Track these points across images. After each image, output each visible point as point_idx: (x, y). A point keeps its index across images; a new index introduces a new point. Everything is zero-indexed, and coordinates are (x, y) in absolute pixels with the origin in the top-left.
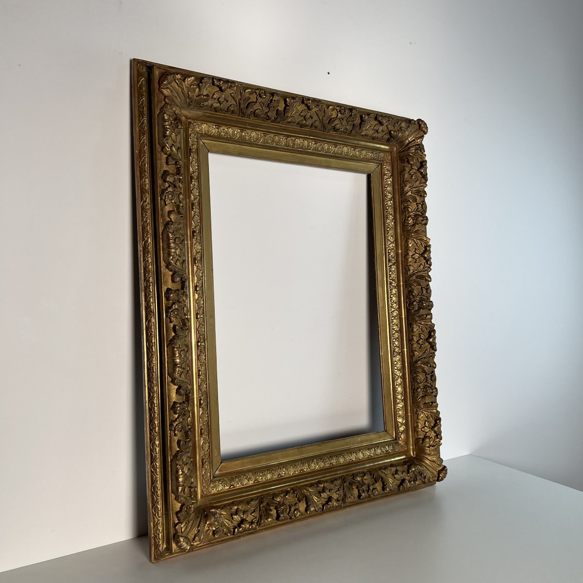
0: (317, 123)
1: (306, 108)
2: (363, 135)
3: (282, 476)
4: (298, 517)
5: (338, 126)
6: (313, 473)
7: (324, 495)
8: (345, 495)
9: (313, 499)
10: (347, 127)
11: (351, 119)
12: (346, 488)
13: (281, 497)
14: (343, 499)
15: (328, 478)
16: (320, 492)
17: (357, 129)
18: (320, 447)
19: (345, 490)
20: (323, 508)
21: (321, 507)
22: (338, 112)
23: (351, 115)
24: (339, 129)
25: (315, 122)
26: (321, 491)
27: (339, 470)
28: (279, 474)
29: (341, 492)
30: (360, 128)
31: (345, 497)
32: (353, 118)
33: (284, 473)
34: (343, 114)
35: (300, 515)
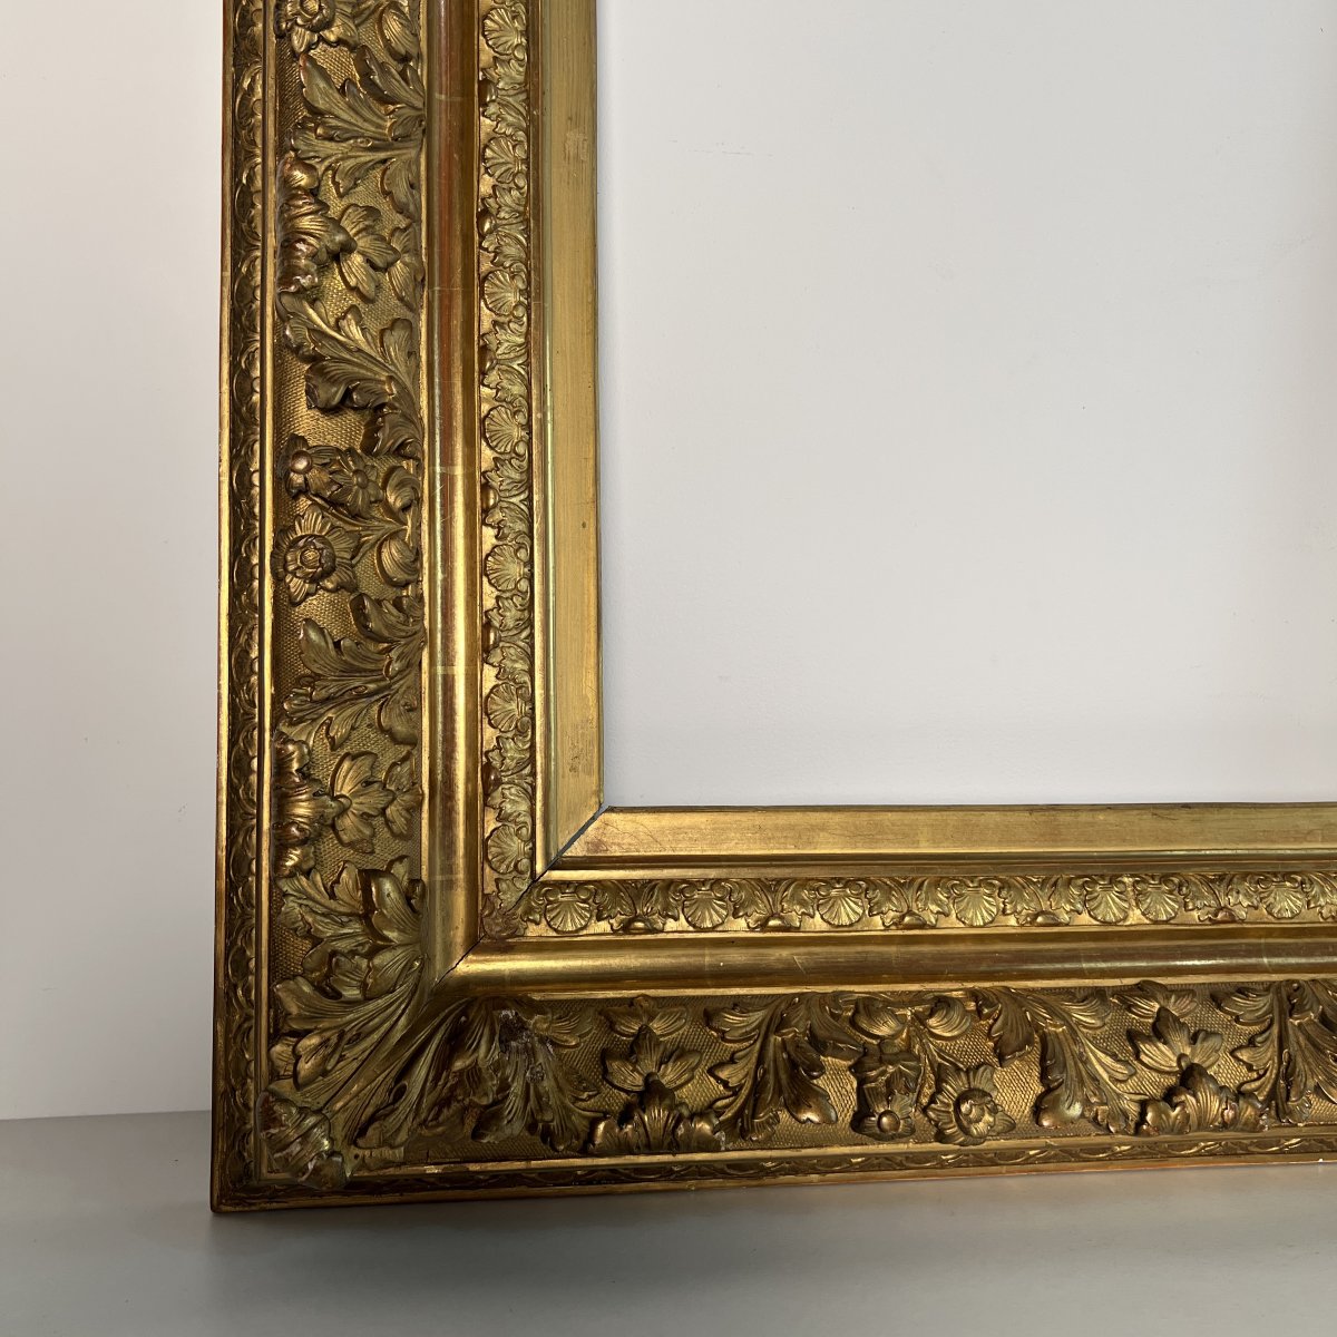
3: (923, 926)
4: (983, 1138)
6: (1113, 940)
7: (1162, 1056)
8: (1288, 1074)
9: (1086, 1062)
12: (1296, 1041)
13: (901, 1020)
14: (1272, 1095)
15: (1202, 979)
16: (1133, 1037)
18: (1164, 824)
19: (1292, 1047)
20: (1143, 1114)
21: (1133, 1109)
26: (1147, 1031)
27: (1272, 951)
28: (910, 913)
29: (1266, 1056)
31: (1289, 1084)
33: (935, 908)
35: (993, 1132)
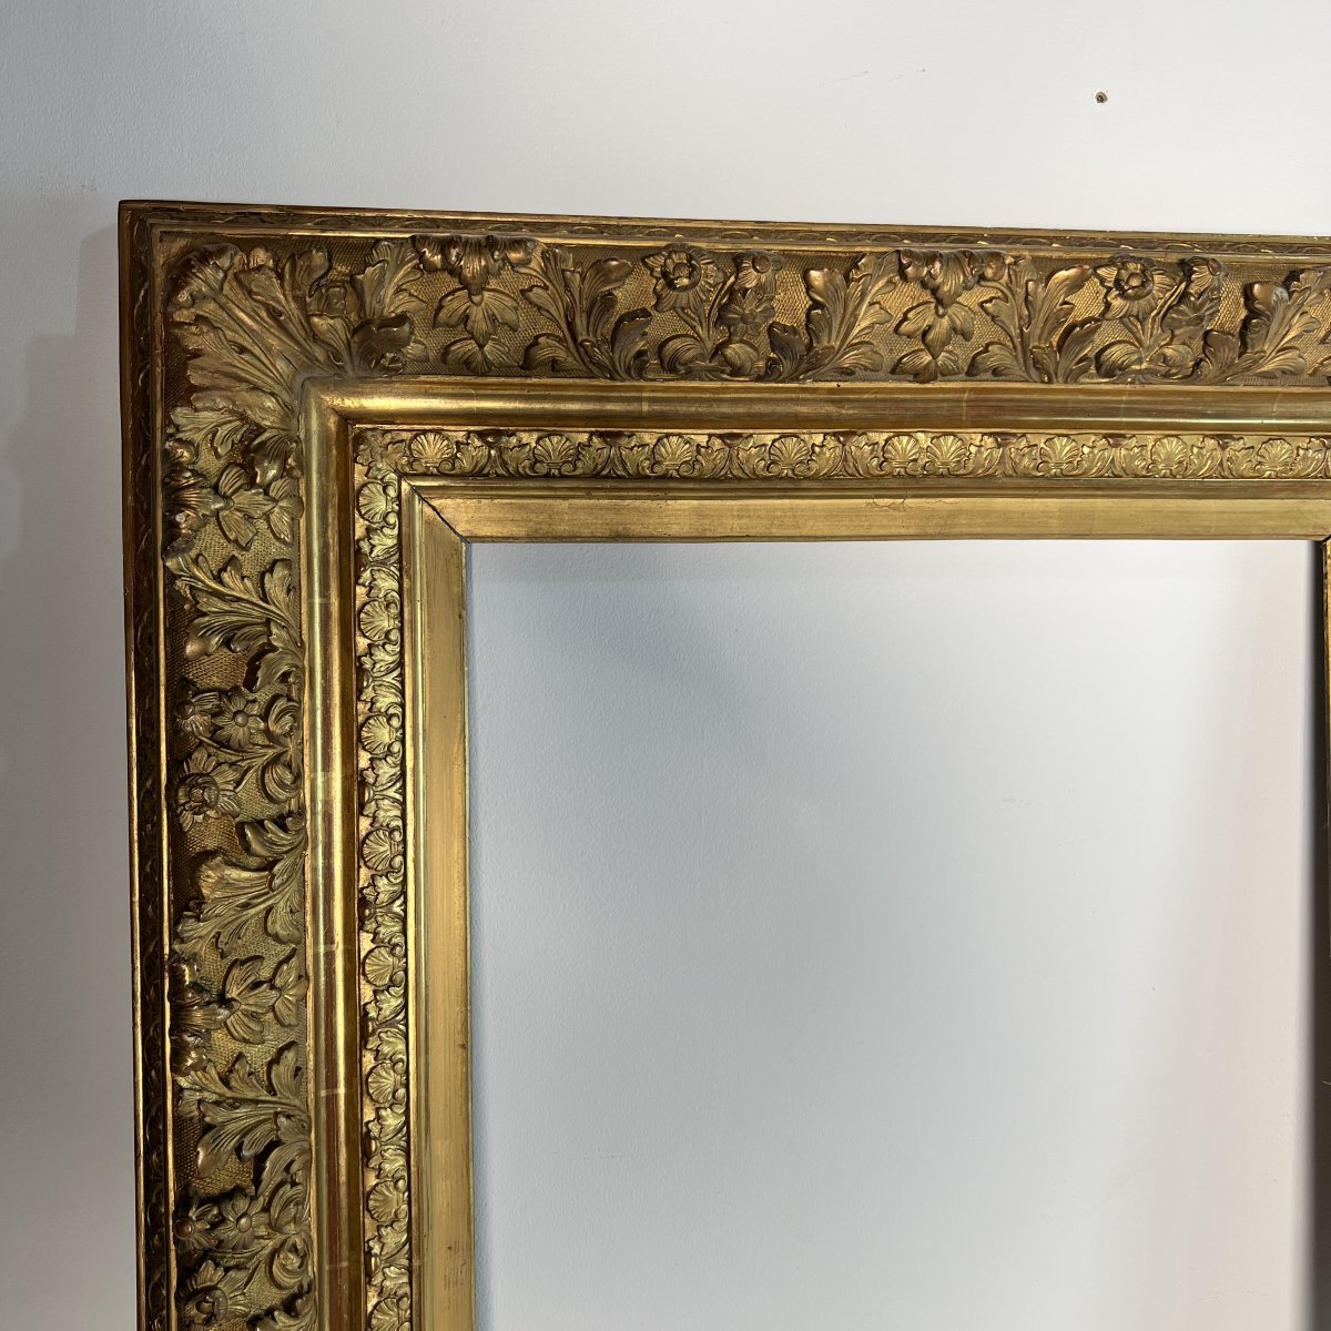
0: (997, 356)
1: (927, 296)
2: (1269, 376)
5: (1116, 354)
10: (1169, 351)
11: (1183, 313)
17: (1229, 353)
22: (1109, 289)
23: (1184, 296)
24: (1122, 368)
25: (986, 350)
30: (1244, 345)
32: (1196, 309)
34: (1137, 297)
